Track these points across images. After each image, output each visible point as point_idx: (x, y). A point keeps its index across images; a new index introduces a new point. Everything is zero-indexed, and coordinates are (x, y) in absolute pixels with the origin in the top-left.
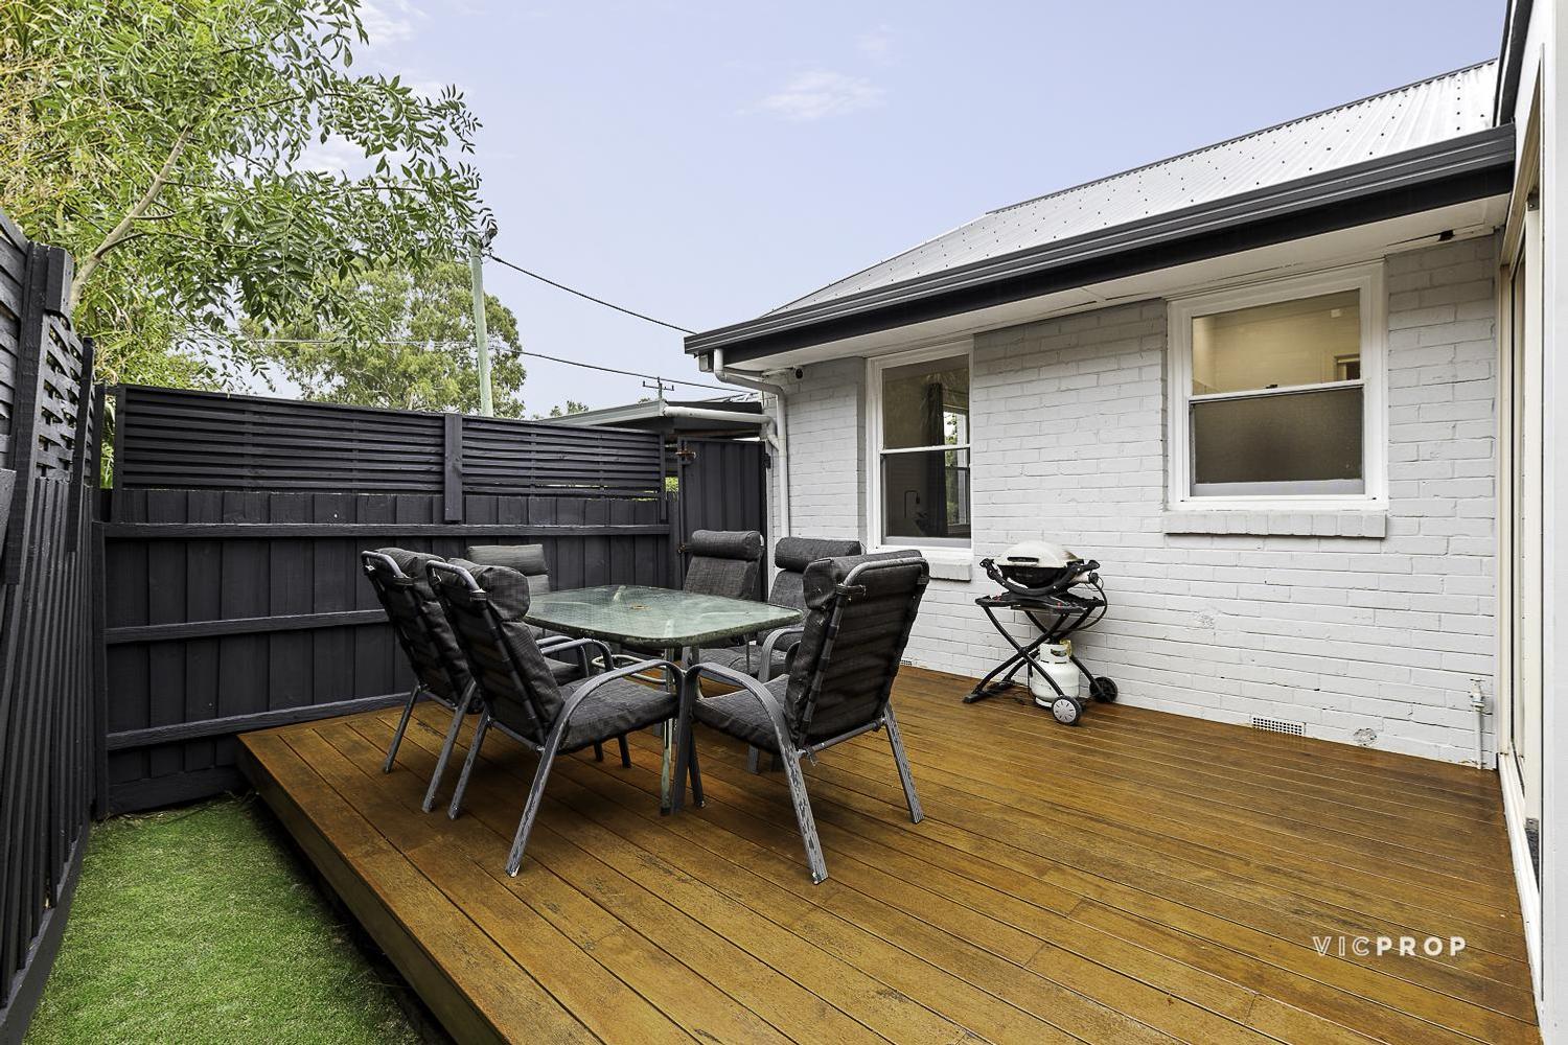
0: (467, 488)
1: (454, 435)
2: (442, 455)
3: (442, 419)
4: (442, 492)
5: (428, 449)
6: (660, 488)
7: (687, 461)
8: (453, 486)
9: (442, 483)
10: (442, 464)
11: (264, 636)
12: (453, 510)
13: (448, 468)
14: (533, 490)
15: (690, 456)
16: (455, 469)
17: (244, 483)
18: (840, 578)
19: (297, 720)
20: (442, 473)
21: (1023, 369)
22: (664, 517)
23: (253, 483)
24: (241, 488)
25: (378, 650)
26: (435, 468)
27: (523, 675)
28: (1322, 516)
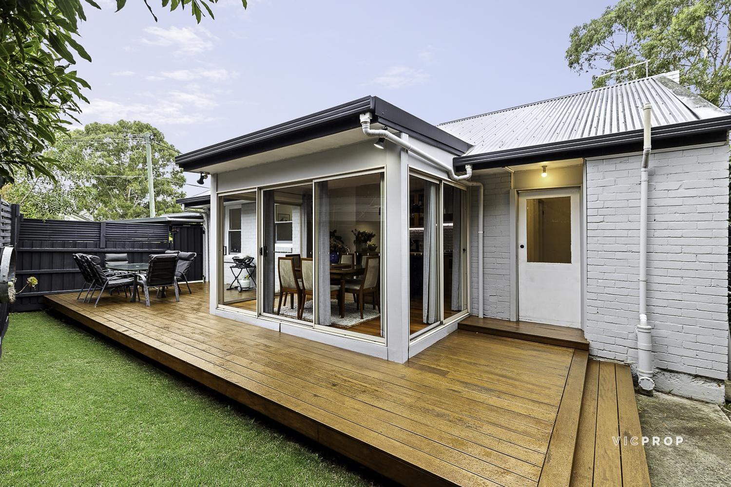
0: (107, 240)
1: (103, 227)
2: (100, 232)
3: (100, 223)
4: (100, 241)
5: (96, 230)
6: (168, 240)
7: (175, 232)
8: (103, 240)
9: (100, 239)
10: (100, 234)
11: (51, 274)
12: (102, 245)
13: (102, 235)
14: (127, 240)
15: (176, 231)
16: (103, 235)
17: (47, 239)
18: (152, 258)
19: (58, 293)
20: (100, 236)
21: (248, 213)
22: (168, 247)
23: (49, 239)
24: (46, 240)
25: (80, 278)
26: (98, 235)
27: (99, 275)
28: (281, 248)
